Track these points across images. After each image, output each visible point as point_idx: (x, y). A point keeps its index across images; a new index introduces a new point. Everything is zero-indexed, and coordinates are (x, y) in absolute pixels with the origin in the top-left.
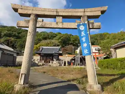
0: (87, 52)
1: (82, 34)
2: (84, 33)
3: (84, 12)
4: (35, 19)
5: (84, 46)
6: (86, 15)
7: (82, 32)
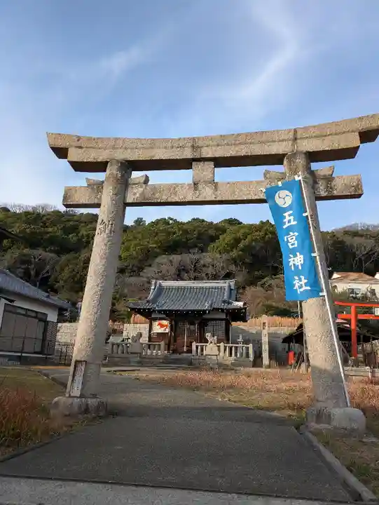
0: (304, 288)
1: (286, 220)
2: (292, 218)
3: (296, 139)
4: (122, 176)
5: (291, 264)
6: (301, 152)
7: (286, 214)
